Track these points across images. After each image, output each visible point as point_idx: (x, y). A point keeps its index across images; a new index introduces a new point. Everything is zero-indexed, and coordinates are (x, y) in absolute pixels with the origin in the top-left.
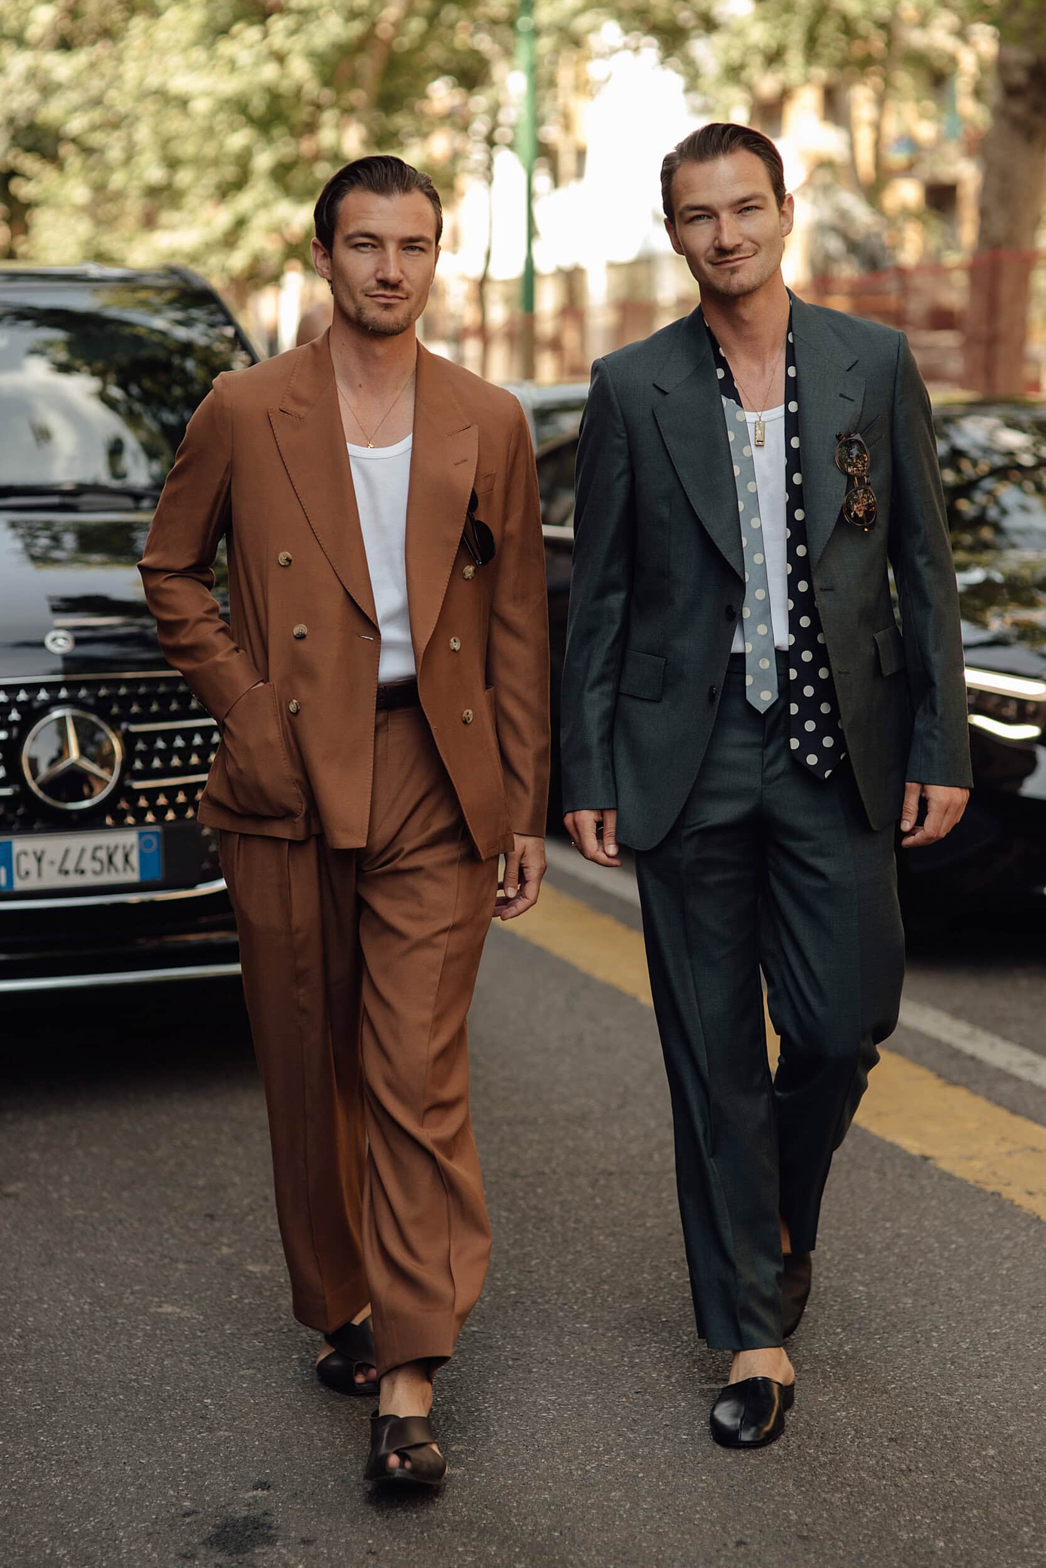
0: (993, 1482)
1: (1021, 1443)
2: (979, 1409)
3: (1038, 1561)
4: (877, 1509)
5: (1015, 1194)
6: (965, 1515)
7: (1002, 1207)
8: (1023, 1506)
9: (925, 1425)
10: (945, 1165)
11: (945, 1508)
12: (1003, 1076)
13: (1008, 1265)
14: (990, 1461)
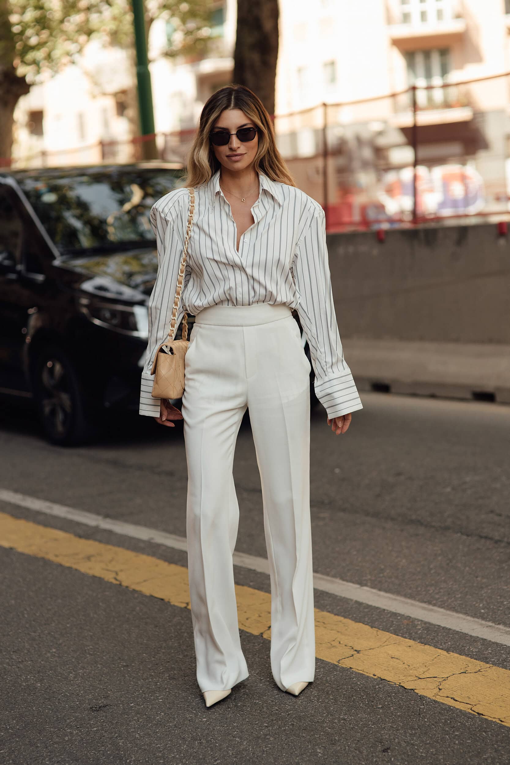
0: (56, 661)
1: (65, 646)
2: (47, 636)
3: (77, 685)
4: (12, 676)
5: (51, 557)
6: (47, 673)
7: (46, 563)
8: (69, 667)
9: (26, 645)
10: (20, 550)
11: (39, 672)
12: (38, 513)
13: (51, 583)
14: (54, 653)
